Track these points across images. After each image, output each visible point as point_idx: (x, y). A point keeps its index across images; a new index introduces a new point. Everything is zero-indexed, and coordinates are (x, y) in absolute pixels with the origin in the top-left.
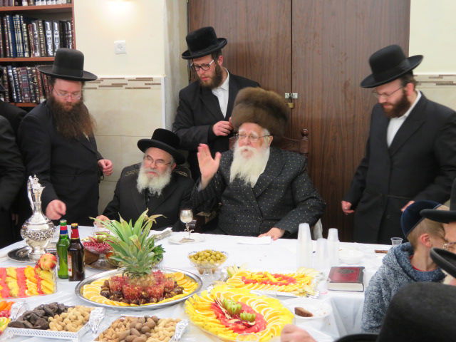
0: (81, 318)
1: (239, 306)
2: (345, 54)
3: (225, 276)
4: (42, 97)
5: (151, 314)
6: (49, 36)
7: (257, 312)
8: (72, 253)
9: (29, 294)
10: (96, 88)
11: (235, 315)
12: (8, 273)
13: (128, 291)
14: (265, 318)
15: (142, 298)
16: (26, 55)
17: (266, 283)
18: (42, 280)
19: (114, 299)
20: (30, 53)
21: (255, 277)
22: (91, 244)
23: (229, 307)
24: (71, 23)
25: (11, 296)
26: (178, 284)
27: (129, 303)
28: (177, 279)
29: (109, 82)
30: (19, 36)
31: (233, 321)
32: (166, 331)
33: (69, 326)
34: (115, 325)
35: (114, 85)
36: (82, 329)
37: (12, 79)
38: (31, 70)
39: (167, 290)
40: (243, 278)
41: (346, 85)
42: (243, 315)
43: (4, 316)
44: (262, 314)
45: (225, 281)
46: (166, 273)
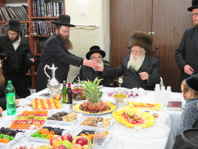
0: (74, 117)
1: (134, 114)
2: (174, 16)
3: (127, 104)
4: (52, 33)
5: (100, 116)
6: (55, 8)
7: (140, 117)
8: (68, 94)
9: (52, 108)
10: (73, 30)
11: (132, 118)
12: (44, 101)
13: (90, 108)
14: (143, 119)
15: (95, 111)
16: (46, 16)
17: (143, 107)
18: (57, 103)
19: (85, 111)
20: (47, 15)
21: (139, 104)
22: (74, 90)
23: (129, 115)
24: (64, 3)
25: (46, 109)
26: (109, 106)
27: (91, 112)
28: (108, 104)
29: (79, 27)
30: (43, 8)
31: (131, 120)
32: (106, 122)
33: (70, 120)
34: (87, 120)
35: (80, 28)
36: (75, 121)
37: (40, 26)
38: (47, 22)
39: (105, 108)
40: (134, 105)
41: (174, 29)
42: (135, 118)
43: (45, 116)
44: (142, 117)
45: (127, 105)
46: (104, 102)
